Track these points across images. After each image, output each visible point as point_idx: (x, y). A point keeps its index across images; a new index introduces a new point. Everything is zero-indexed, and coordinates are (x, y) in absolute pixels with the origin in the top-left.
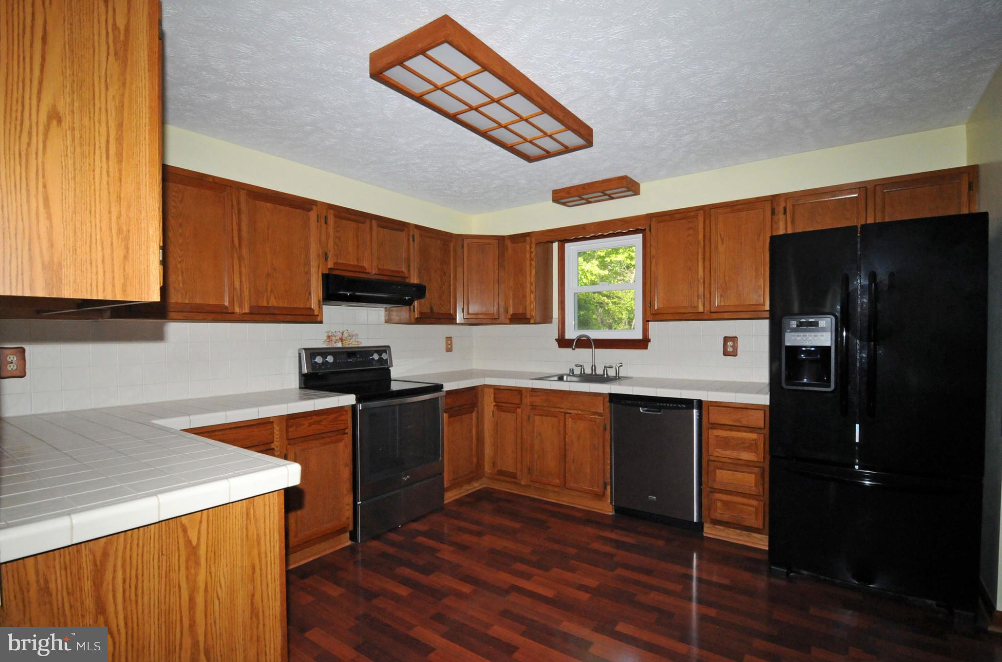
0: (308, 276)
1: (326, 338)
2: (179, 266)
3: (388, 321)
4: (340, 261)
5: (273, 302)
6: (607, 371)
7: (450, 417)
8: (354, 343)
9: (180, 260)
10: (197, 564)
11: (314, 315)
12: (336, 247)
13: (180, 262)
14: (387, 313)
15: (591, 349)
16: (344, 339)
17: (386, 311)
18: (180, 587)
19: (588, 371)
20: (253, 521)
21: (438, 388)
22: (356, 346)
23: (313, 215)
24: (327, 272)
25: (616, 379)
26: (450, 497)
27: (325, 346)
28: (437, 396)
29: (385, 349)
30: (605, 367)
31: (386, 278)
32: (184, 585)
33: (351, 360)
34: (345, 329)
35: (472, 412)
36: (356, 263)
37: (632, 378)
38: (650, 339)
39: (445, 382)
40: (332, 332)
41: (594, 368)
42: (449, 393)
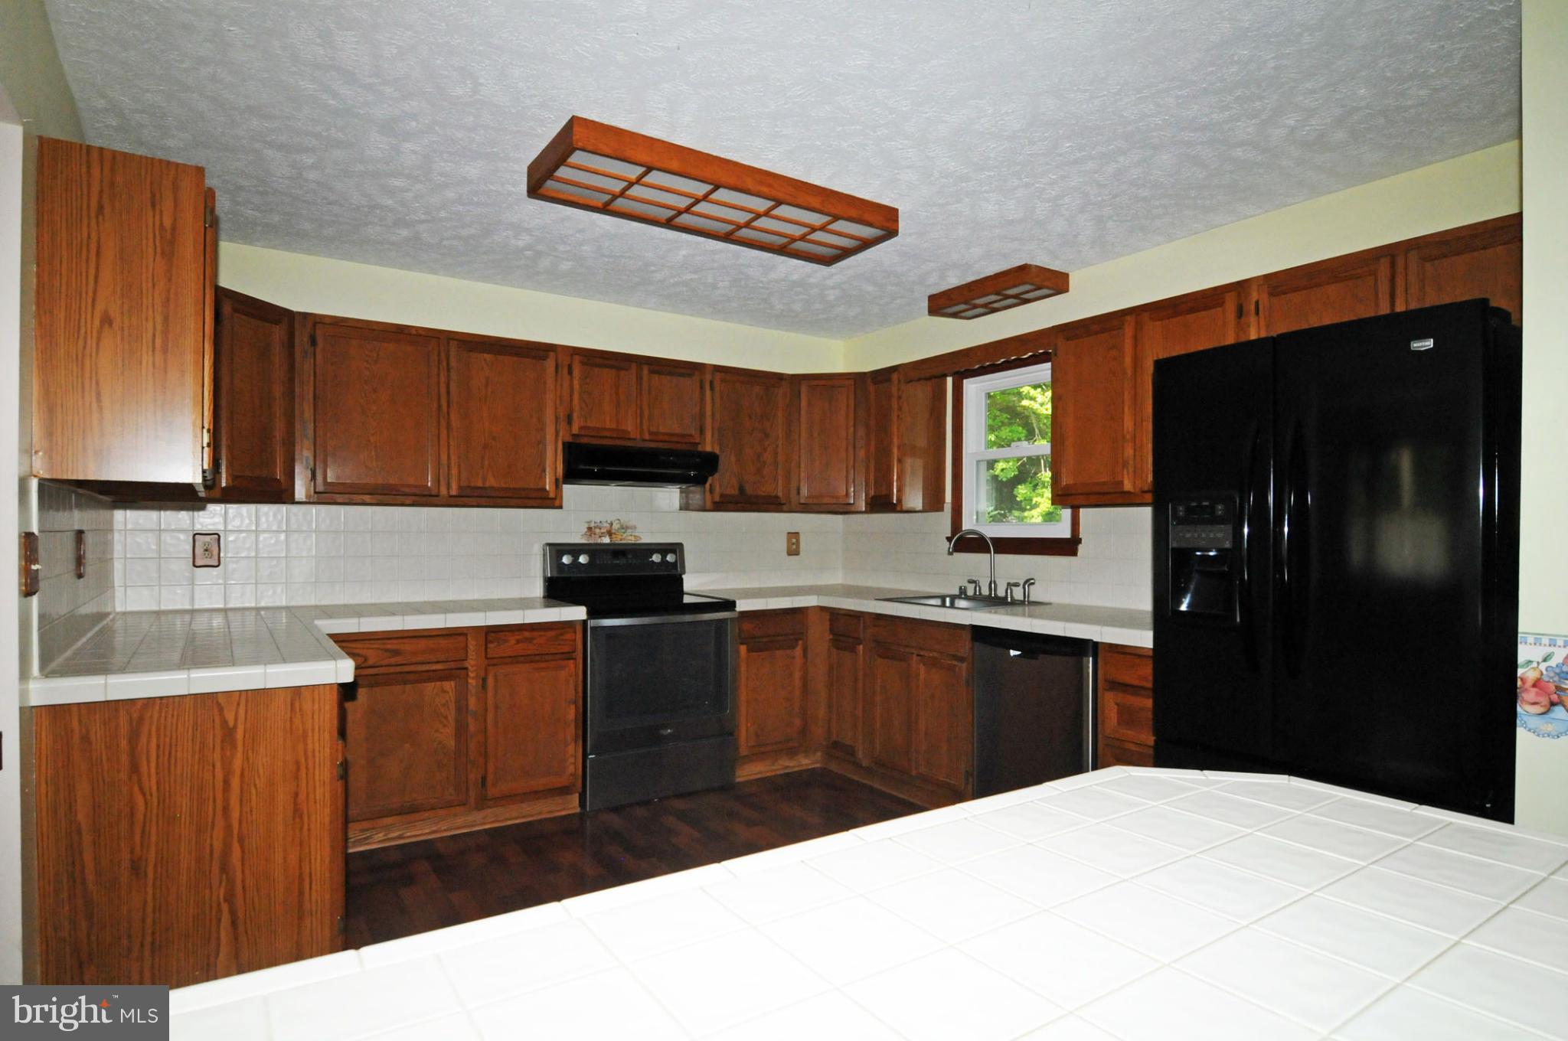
0: (541, 446)
1: (586, 530)
2: (372, 439)
3: (685, 507)
4: (589, 424)
5: (491, 482)
6: (1011, 593)
7: (749, 650)
8: (630, 538)
9: (373, 432)
10: (234, 746)
11: (548, 499)
12: (584, 405)
13: (373, 435)
14: (684, 495)
15: (989, 555)
16: (613, 531)
17: (681, 492)
18: (214, 766)
19: (985, 592)
20: (298, 714)
21: (729, 605)
22: (633, 542)
23: (550, 364)
24: (569, 439)
25: (1026, 604)
26: (748, 772)
27: (583, 541)
28: (726, 617)
29: (677, 548)
30: (1009, 584)
31: (660, 445)
32: (218, 765)
33: (618, 562)
34: (615, 518)
35: (793, 647)
36: (614, 426)
37: (1050, 604)
38: (1081, 539)
39: (739, 599)
40: (595, 523)
41: (992, 584)
42: (745, 615)
